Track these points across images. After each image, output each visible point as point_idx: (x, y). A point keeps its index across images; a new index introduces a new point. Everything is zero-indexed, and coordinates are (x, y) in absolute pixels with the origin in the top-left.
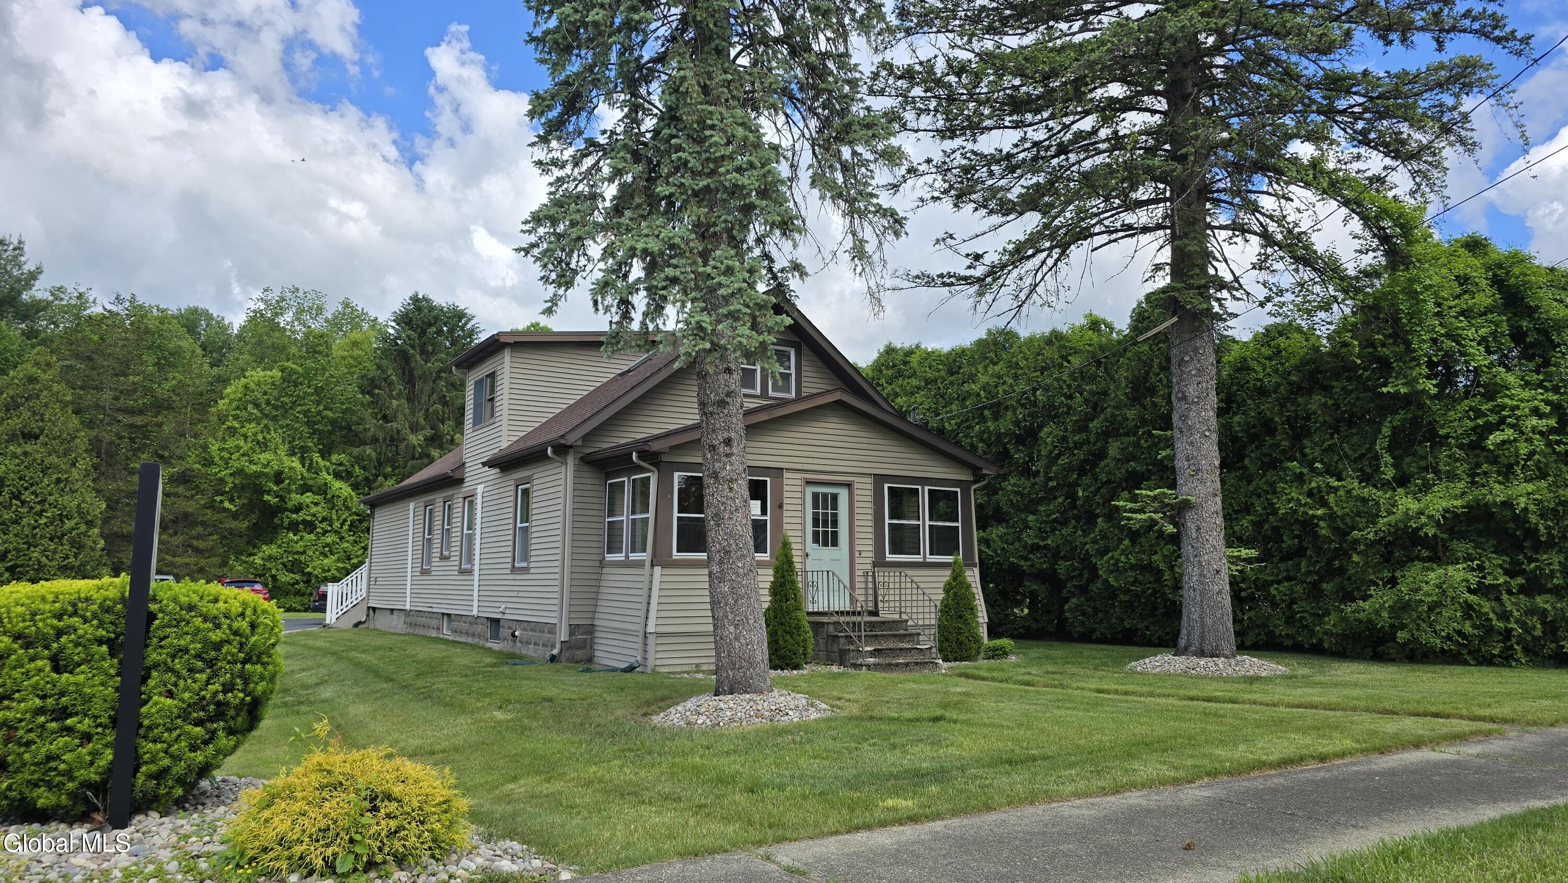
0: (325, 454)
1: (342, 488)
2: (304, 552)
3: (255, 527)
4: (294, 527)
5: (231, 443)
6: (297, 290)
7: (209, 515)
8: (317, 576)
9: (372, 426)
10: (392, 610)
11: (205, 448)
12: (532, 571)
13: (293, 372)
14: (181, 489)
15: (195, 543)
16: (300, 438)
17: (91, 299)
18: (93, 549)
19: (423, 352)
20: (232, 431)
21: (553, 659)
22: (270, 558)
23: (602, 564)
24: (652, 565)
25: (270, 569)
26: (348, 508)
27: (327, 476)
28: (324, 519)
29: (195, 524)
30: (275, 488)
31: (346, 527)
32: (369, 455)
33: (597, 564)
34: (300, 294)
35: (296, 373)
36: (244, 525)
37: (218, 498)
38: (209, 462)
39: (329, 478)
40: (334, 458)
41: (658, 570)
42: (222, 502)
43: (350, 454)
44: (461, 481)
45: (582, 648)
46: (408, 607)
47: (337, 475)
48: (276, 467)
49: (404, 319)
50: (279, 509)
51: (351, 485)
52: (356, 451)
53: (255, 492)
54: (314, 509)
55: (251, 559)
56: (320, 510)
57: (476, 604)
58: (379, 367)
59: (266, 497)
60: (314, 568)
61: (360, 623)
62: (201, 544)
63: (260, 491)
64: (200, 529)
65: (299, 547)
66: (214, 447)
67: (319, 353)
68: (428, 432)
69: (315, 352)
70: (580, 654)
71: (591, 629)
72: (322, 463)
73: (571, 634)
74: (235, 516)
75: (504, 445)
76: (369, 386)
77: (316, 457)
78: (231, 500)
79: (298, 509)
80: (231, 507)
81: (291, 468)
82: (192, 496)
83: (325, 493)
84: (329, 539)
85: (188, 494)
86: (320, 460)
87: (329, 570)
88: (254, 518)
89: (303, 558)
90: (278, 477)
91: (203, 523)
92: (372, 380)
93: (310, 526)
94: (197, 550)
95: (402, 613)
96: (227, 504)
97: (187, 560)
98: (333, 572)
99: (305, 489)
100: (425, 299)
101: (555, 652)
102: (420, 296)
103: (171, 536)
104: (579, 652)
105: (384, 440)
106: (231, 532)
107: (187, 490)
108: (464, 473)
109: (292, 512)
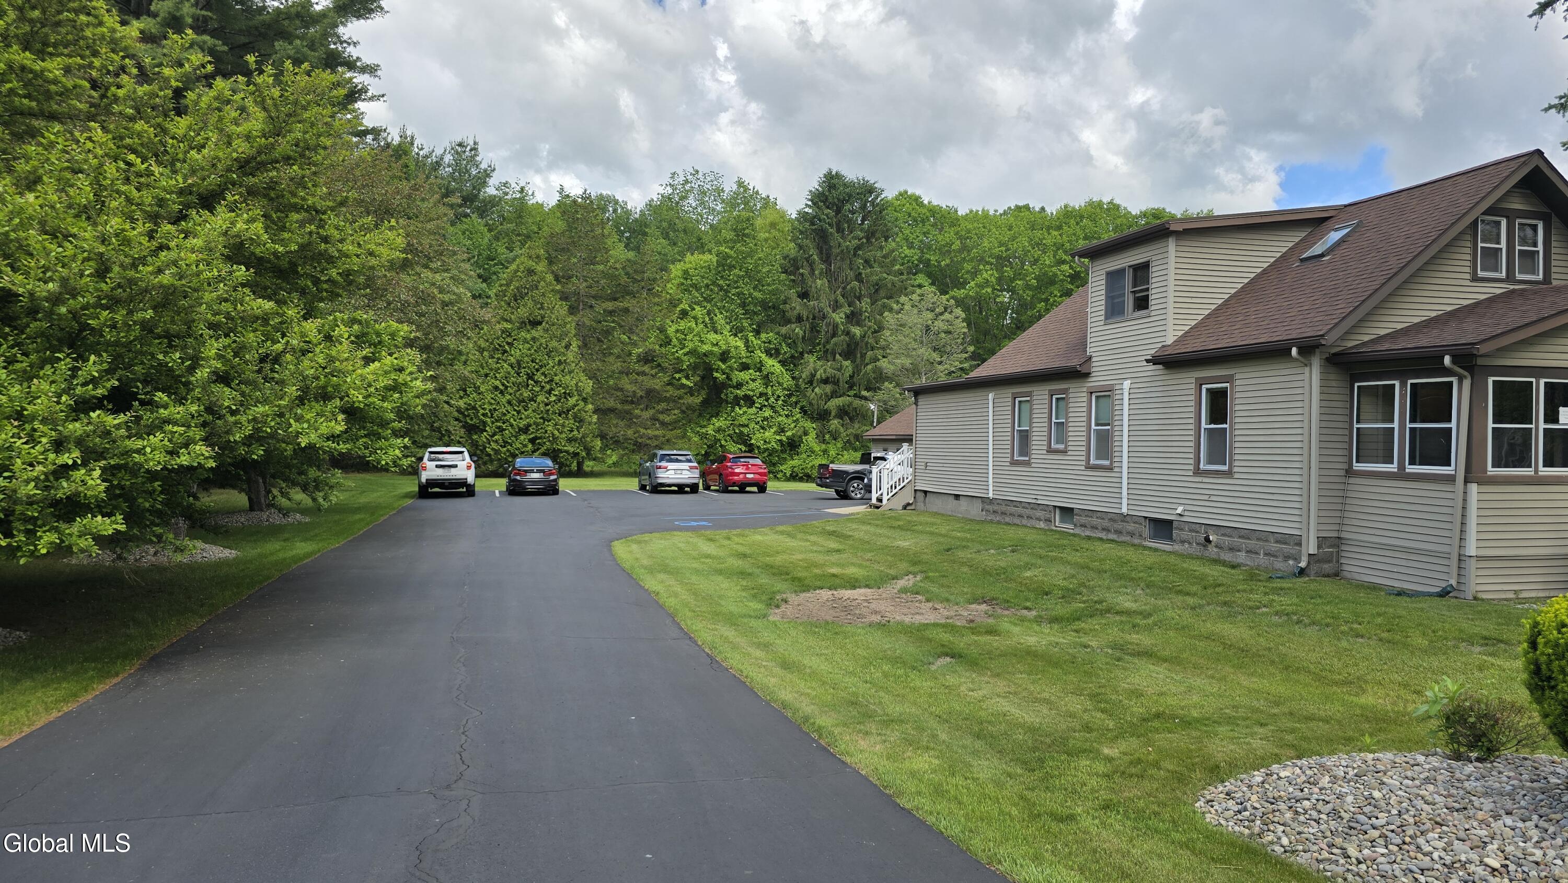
0: (757, 332)
1: (772, 365)
2: (747, 426)
3: (705, 403)
4: (736, 401)
5: (683, 325)
6: (697, 172)
7: (671, 392)
8: (758, 447)
9: (797, 306)
10: (957, 497)
11: (662, 330)
12: (1236, 476)
13: (728, 256)
14: (646, 368)
15: (661, 417)
16: (736, 320)
17: (530, 193)
18: (590, 423)
19: (840, 230)
20: (684, 314)
21: (1302, 572)
22: (719, 430)
23: (1350, 472)
24: (1466, 482)
25: (719, 440)
26: (780, 384)
27: (760, 355)
28: (761, 395)
29: (660, 400)
30: (723, 367)
31: (780, 402)
32: (797, 334)
33: (1343, 473)
34: (700, 176)
35: (729, 257)
36: (697, 400)
37: (677, 376)
38: (668, 342)
39: (763, 356)
40: (763, 336)
41: (1474, 488)
42: (680, 379)
43: (778, 333)
44: (1087, 375)
45: (1330, 561)
46: (991, 495)
47: (768, 353)
48: (724, 347)
49: (819, 199)
50: (724, 386)
51: (779, 362)
52: (784, 330)
53: (705, 369)
54: (752, 385)
55: (704, 430)
56: (757, 387)
57: (1125, 501)
58: (800, 247)
59: (715, 374)
60: (757, 440)
61: (909, 504)
62: (667, 419)
63: (709, 369)
64: (663, 405)
65: (743, 420)
66: (671, 330)
67: (747, 236)
68: (847, 310)
69: (744, 235)
70: (1327, 567)
71: (1338, 542)
72: (756, 342)
73: (1319, 547)
74: (691, 392)
75: (1170, 340)
76: (791, 267)
77: (751, 337)
78: (687, 378)
79: (739, 386)
80: (688, 383)
81: (736, 348)
82: (656, 374)
83: (760, 370)
84: (768, 413)
85: (653, 372)
86: (754, 339)
87: (769, 443)
88: (704, 394)
89: (745, 430)
90: (725, 356)
91: (666, 400)
92: (795, 260)
93: (749, 401)
94: (663, 424)
95: (980, 500)
96: (684, 381)
97: (657, 433)
98: (773, 444)
99: (745, 367)
100: (838, 175)
101: (1303, 564)
102: (834, 173)
103: (642, 410)
104: (1326, 566)
105: (808, 318)
106: (689, 407)
107: (652, 368)
108: (1090, 367)
109: (734, 387)
